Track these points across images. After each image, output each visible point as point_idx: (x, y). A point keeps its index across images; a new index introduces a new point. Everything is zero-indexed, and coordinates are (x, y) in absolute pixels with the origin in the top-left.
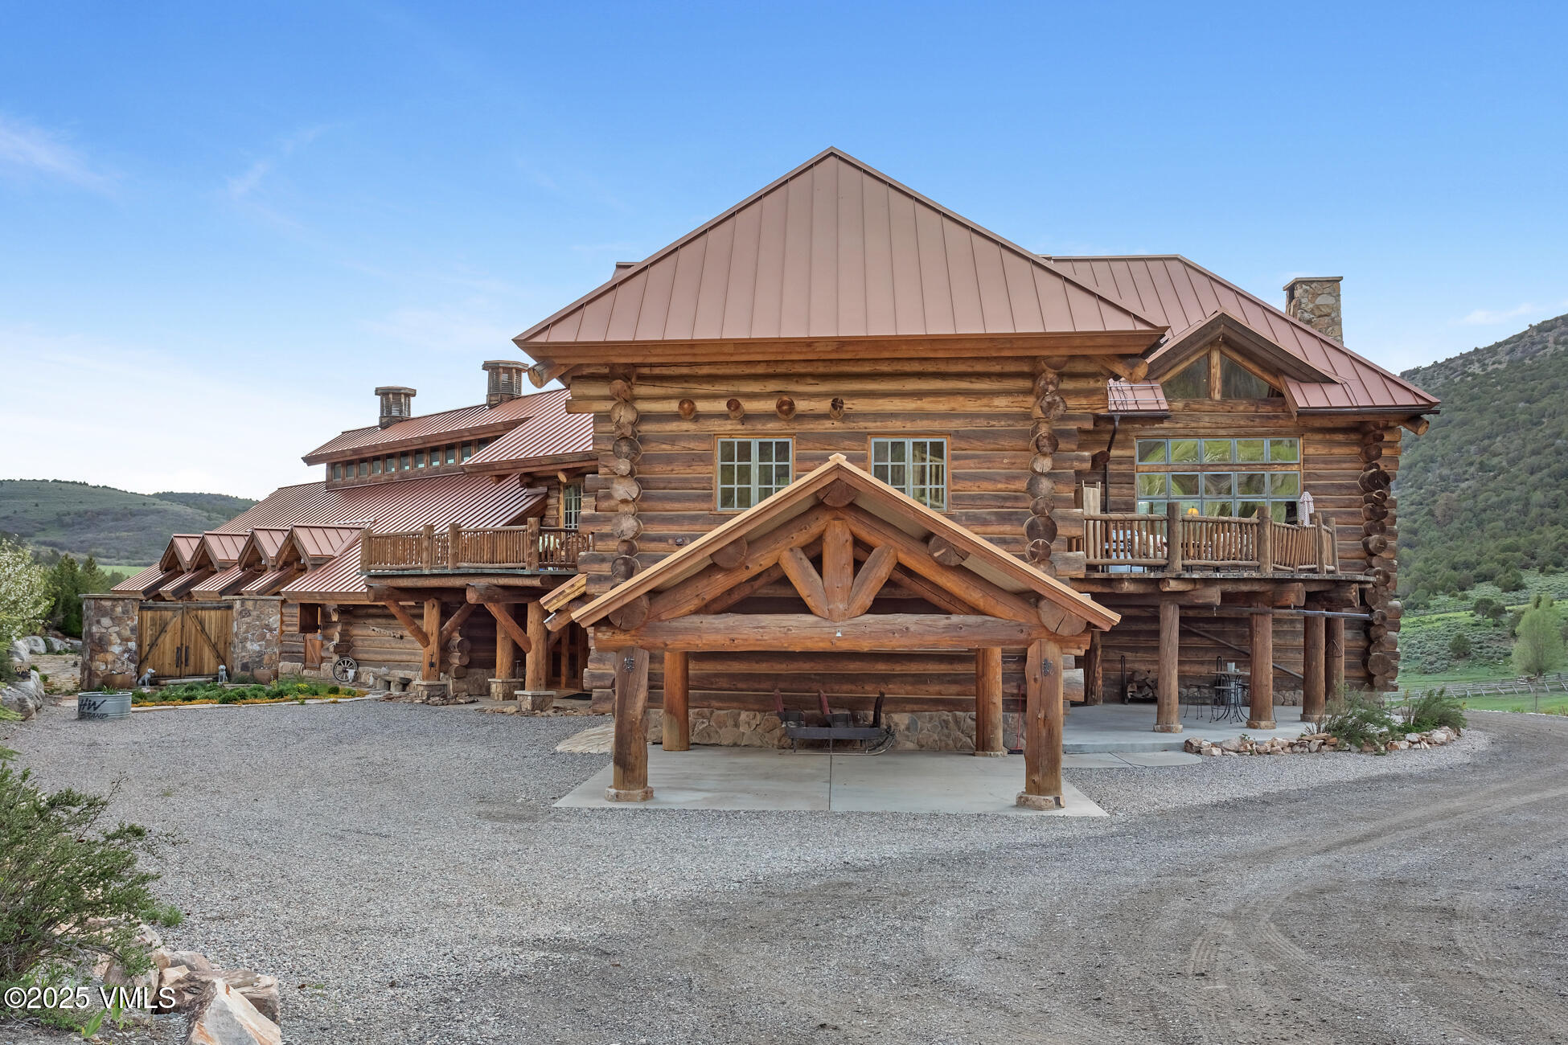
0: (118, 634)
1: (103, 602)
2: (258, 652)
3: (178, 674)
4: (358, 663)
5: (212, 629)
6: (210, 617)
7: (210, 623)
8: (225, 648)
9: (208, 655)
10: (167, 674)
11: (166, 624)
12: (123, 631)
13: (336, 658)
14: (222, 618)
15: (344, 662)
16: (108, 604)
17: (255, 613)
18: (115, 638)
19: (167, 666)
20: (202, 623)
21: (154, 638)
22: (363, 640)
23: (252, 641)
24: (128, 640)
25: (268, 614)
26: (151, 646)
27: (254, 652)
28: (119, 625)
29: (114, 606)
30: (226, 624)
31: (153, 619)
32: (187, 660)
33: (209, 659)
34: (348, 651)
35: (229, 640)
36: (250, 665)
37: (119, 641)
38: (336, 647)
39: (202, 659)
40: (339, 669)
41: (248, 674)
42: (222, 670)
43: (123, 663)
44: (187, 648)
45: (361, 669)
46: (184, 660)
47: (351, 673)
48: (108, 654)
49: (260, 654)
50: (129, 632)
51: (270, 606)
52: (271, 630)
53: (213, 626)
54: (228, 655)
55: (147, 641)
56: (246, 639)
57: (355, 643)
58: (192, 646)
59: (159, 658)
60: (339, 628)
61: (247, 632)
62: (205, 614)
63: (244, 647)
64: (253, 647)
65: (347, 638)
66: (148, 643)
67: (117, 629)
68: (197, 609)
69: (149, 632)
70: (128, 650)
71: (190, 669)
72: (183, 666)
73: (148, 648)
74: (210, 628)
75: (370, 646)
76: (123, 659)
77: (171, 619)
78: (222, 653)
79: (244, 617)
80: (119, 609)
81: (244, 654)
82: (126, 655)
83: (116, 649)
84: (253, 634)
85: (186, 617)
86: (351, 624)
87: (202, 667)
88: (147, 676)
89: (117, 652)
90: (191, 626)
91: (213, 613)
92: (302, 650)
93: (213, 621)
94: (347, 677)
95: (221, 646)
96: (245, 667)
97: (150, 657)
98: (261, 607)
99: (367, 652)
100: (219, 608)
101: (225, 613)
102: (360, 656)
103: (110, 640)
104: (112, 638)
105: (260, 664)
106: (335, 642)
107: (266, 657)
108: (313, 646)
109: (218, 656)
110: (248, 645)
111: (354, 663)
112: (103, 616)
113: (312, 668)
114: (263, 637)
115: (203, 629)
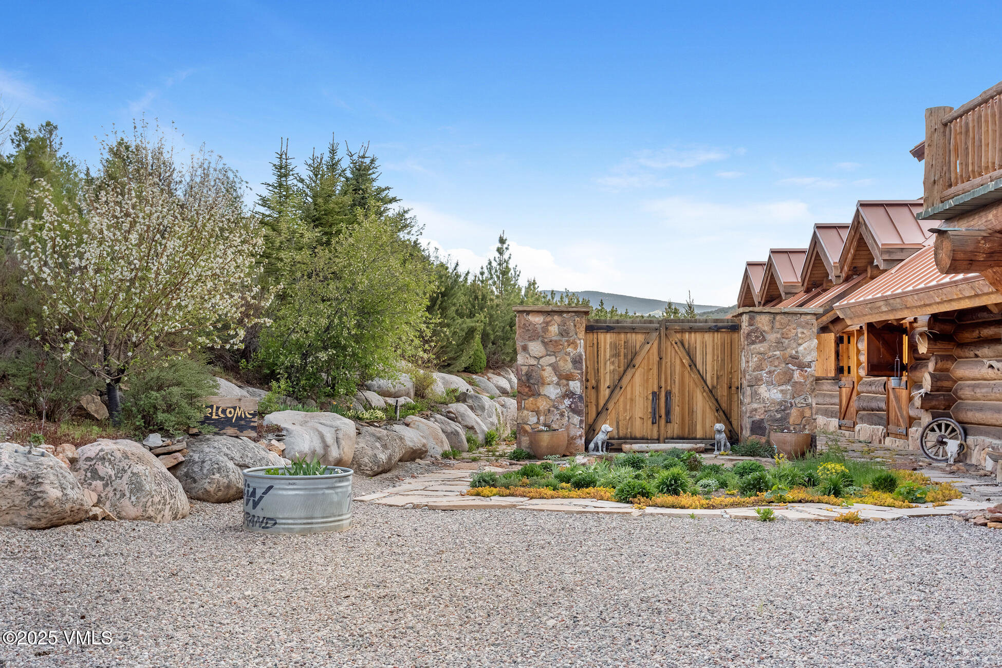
0: (554, 367)
1: (531, 318)
2: (780, 403)
3: (655, 436)
4: (966, 429)
5: (709, 365)
6: (704, 345)
7: (704, 354)
8: (730, 395)
9: (701, 404)
10: (638, 435)
11: (635, 354)
12: (561, 363)
13: (926, 418)
14: (723, 345)
15: (939, 426)
16: (537, 320)
17: (772, 337)
18: (549, 374)
19: (638, 422)
20: (690, 354)
21: (617, 377)
22: (974, 387)
23: (770, 383)
24: (569, 377)
25: (796, 338)
26: (613, 389)
27: (773, 402)
28: (554, 354)
29: (547, 323)
30: (729, 355)
31: (614, 346)
32: (668, 413)
33: (704, 413)
34: (948, 407)
35: (736, 383)
36: (766, 425)
37: (555, 379)
38: (926, 398)
39: (692, 412)
40: (932, 438)
41: (763, 440)
42: (719, 432)
43: (562, 415)
44: (668, 394)
45: (971, 440)
46: (663, 412)
47: (952, 446)
48: (540, 399)
49: (784, 408)
50: (570, 366)
51: (799, 325)
52: (802, 366)
53: (709, 358)
54: (735, 408)
55: (606, 381)
56: (758, 381)
57: (960, 393)
58: (676, 390)
59: (625, 410)
60: (931, 366)
61: (759, 368)
62: (695, 339)
63: (755, 394)
64: (771, 394)
65: (946, 384)
66: (608, 384)
67: (552, 360)
68: (683, 331)
69: (610, 367)
70: (569, 394)
71: (674, 428)
72: (663, 422)
73: (607, 392)
74: (704, 363)
75: (985, 398)
76: (562, 407)
77: (642, 347)
78: (724, 405)
79: (753, 343)
80: (554, 329)
81: (755, 406)
82: (567, 402)
83: (552, 392)
84: (770, 372)
85: (666, 344)
86: (952, 359)
87: (693, 426)
88: (600, 437)
89: (553, 397)
90: (675, 359)
91: (708, 337)
92: (883, 406)
93: (709, 350)
94: (945, 453)
95: (722, 392)
96: (758, 428)
97: (611, 406)
98: (784, 326)
99: (981, 409)
100: (717, 329)
101: (727, 337)
102: (970, 416)
103: (542, 378)
104: (545, 374)
105: (782, 424)
106: (923, 391)
107: (794, 412)
108: (898, 399)
109: (719, 408)
110: (763, 390)
111: (959, 429)
112: (531, 339)
113: (897, 435)
114: (787, 378)
115: (693, 364)
